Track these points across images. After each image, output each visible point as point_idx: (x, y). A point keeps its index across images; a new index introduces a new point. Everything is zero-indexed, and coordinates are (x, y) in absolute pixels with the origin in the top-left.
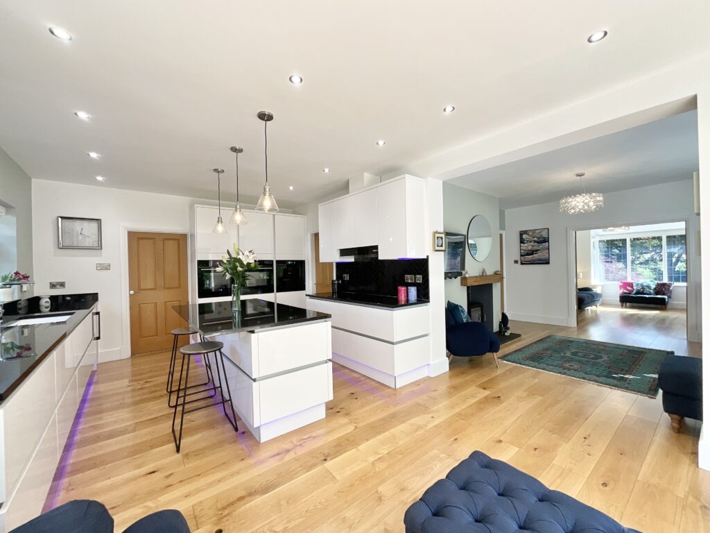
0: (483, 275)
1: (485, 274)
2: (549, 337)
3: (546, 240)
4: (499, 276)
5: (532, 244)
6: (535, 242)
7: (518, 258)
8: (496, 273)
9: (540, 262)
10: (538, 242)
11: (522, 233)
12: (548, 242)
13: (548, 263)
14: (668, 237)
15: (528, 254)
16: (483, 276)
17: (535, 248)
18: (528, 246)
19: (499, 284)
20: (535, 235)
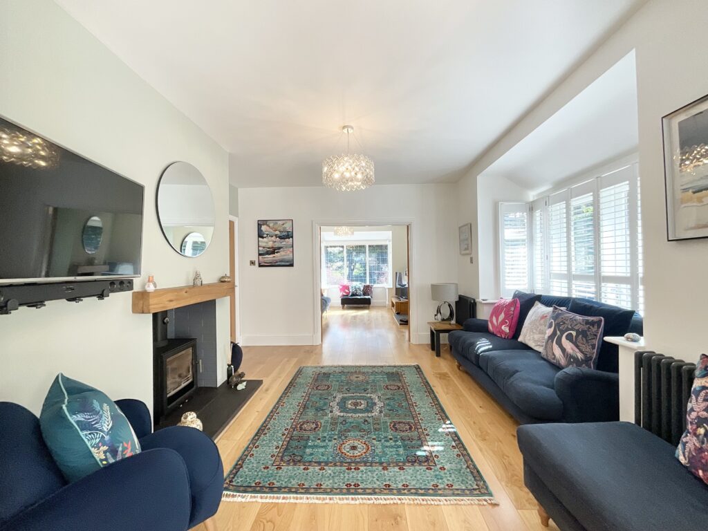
0: (196, 285)
1: (199, 283)
2: (299, 372)
3: (289, 235)
4: (226, 285)
5: (274, 238)
6: (276, 236)
7: (255, 258)
8: (222, 281)
9: (283, 263)
10: (280, 237)
11: (260, 224)
12: (292, 237)
13: (292, 265)
14: (370, 246)
15: (268, 253)
16: (194, 286)
17: (277, 245)
18: (268, 242)
19: (228, 299)
20: (276, 226)
